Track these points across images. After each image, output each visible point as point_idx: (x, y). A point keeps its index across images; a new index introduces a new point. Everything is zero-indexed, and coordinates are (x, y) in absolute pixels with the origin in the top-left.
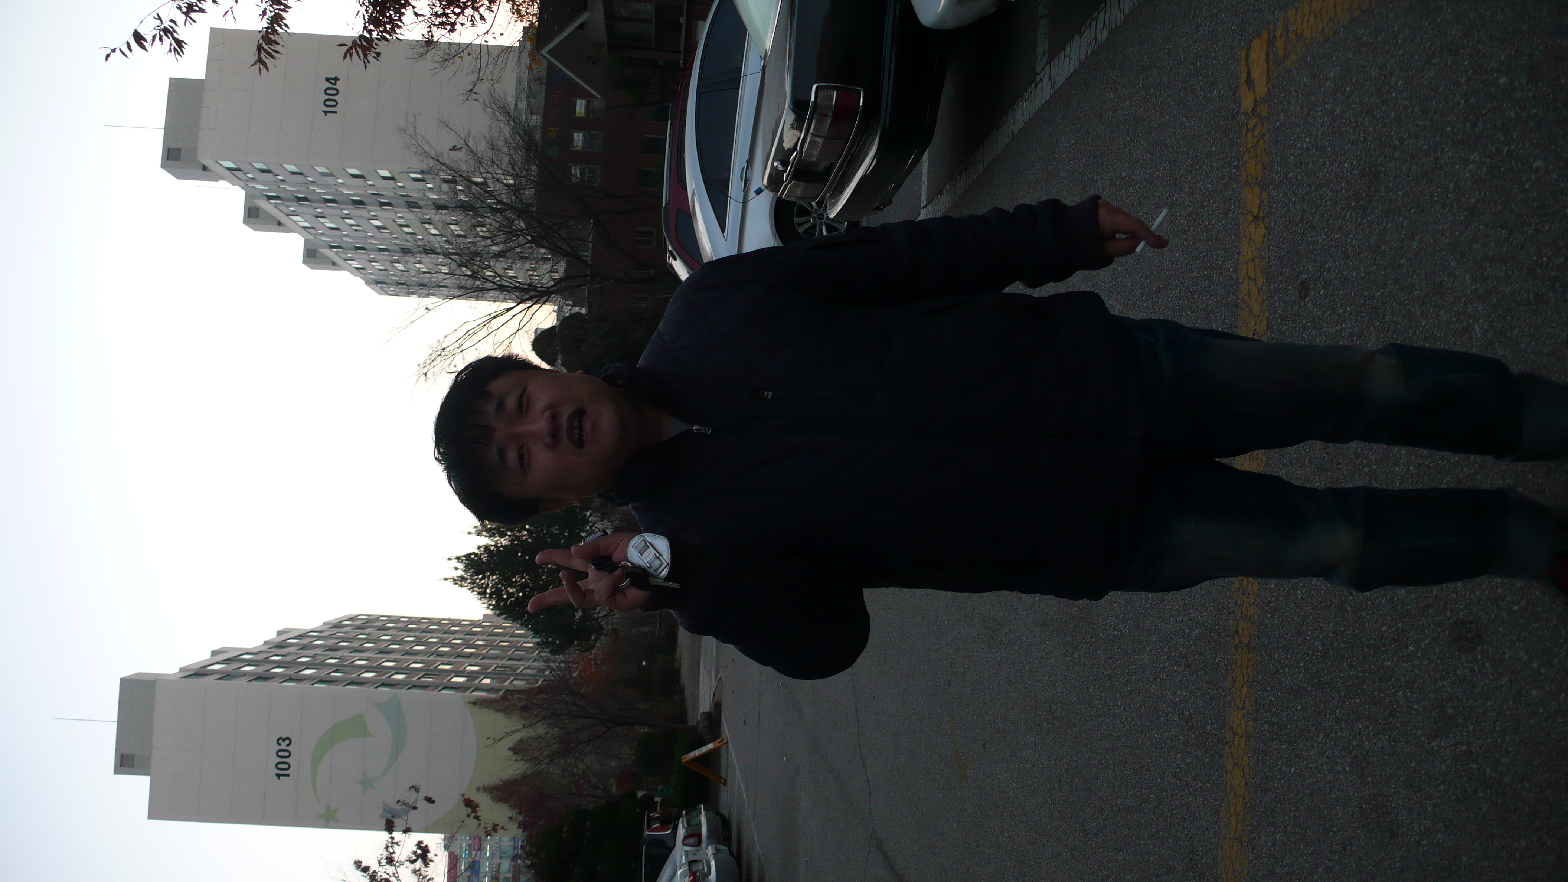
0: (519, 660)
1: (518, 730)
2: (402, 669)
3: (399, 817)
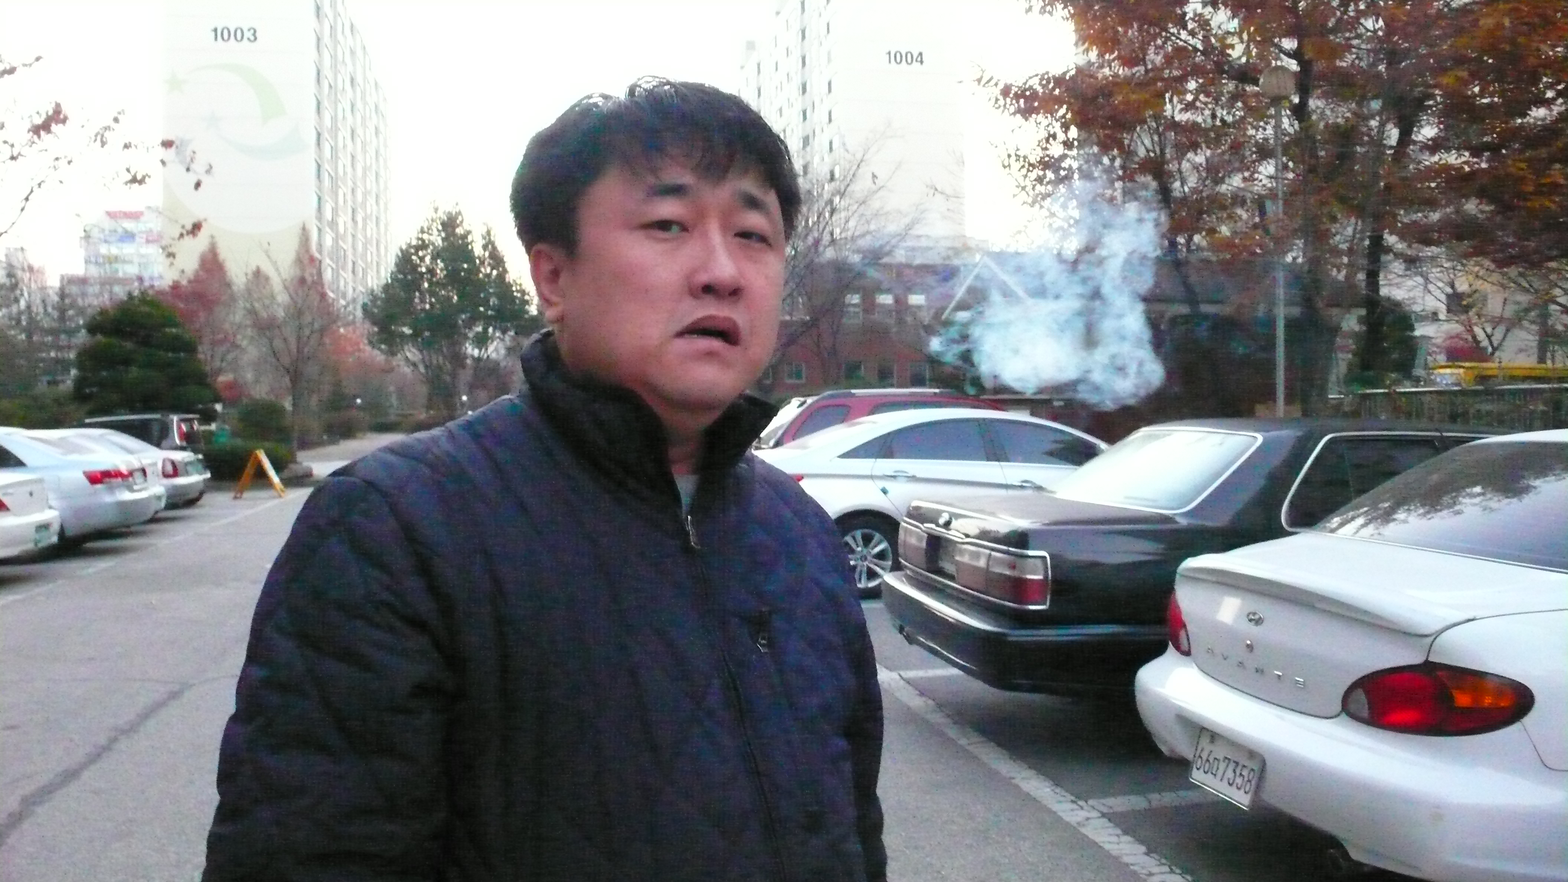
0: (353, 272)
1: (279, 274)
2: (336, 153)
3: (177, 153)
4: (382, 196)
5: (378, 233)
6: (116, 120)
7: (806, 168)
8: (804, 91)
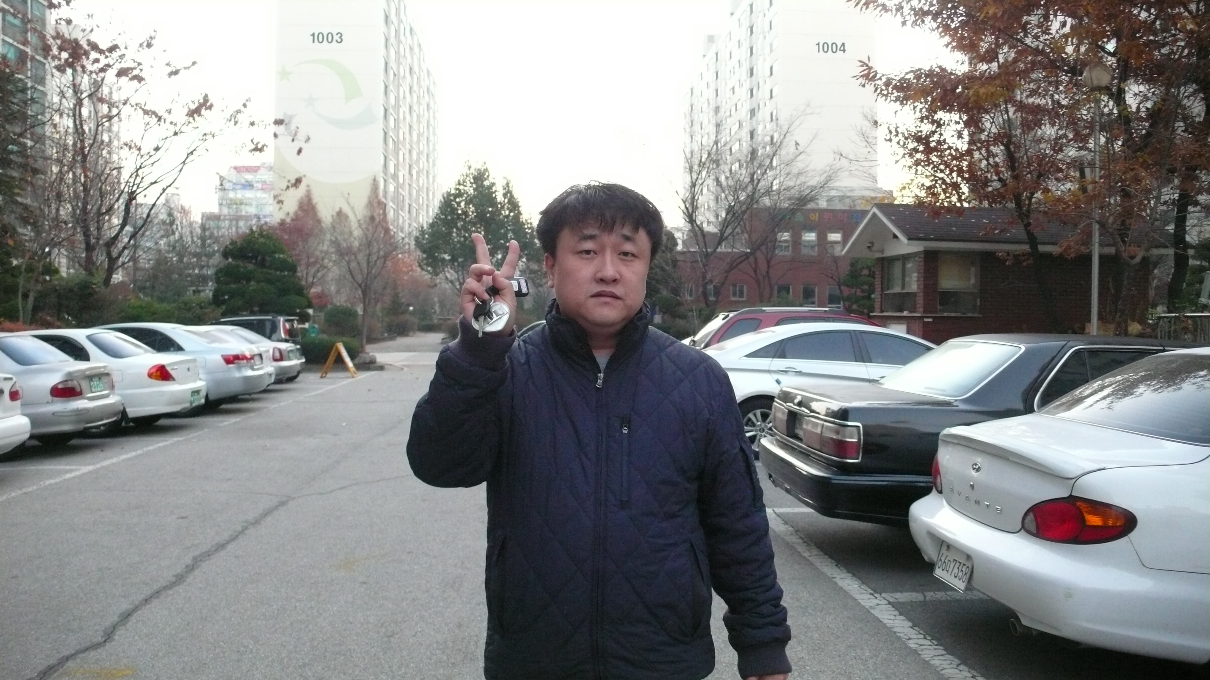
2: (398, 123)
3: (286, 128)
4: (431, 155)
5: (428, 183)
6: (245, 105)
7: (752, 134)
8: (752, 74)
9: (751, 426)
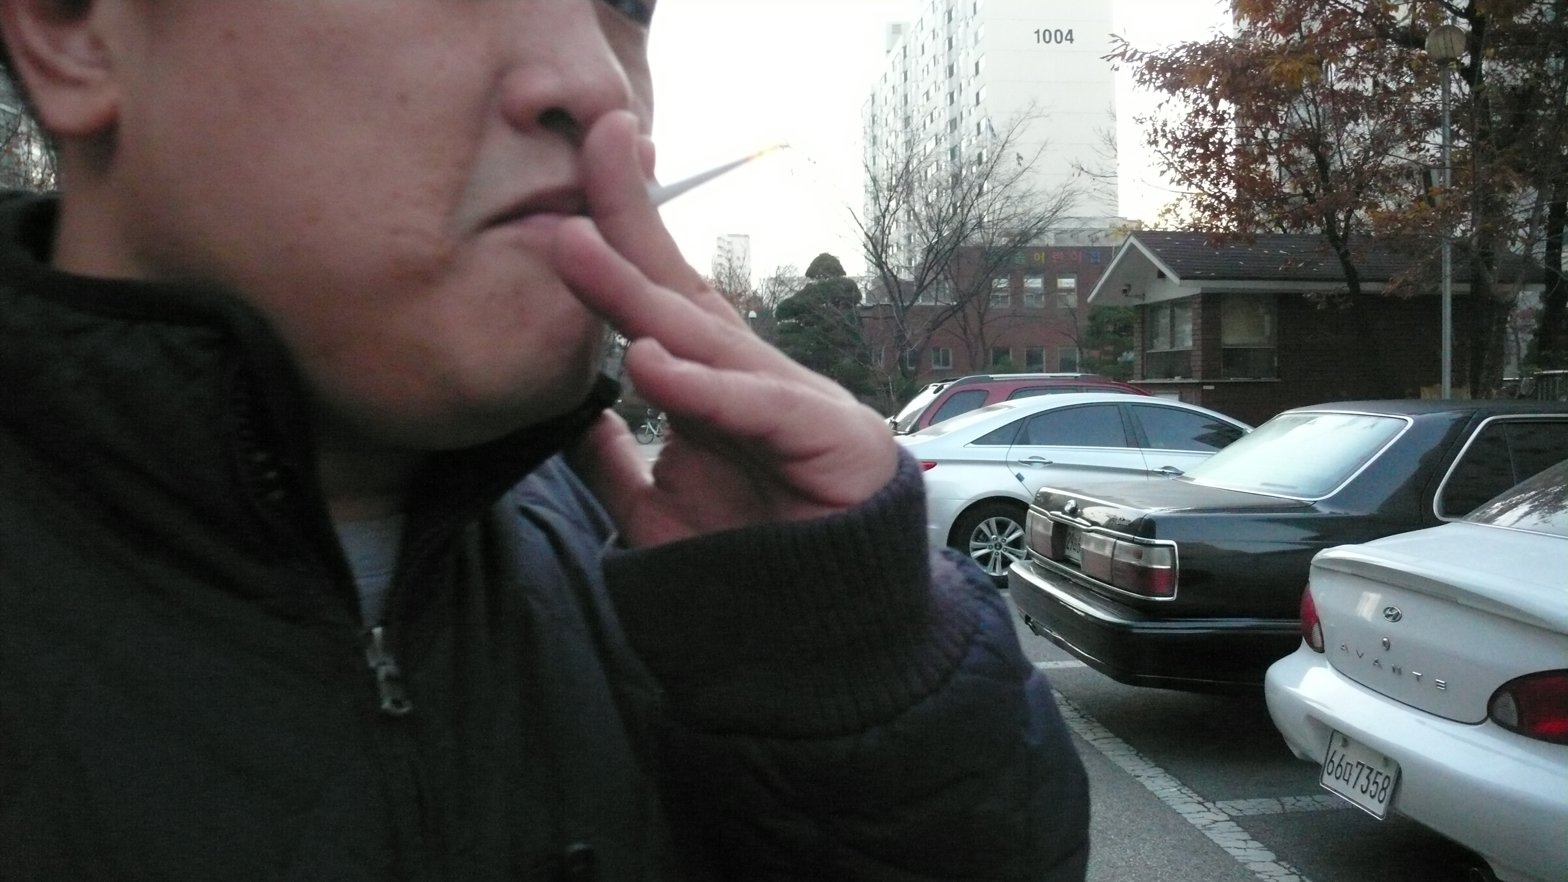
7: (953, 152)
8: (951, 73)
9: (982, 541)
